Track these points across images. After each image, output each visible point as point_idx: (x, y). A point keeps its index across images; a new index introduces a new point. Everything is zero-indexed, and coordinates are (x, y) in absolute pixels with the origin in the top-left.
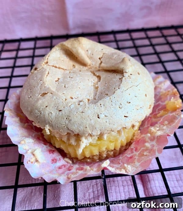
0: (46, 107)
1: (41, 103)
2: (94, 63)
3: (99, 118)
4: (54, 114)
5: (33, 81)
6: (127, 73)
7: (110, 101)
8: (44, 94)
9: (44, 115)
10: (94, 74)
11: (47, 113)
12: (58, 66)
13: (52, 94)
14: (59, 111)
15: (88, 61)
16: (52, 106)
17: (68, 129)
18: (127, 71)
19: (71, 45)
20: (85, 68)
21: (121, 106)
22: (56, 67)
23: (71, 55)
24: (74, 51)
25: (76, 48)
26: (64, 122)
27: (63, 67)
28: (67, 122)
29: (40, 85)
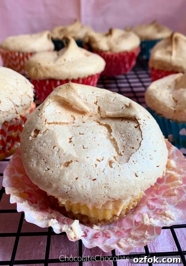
0: (77, 179)
1: (69, 175)
2: (92, 110)
3: (137, 176)
4: (89, 186)
6: (140, 119)
7: (141, 155)
8: (67, 164)
9: (77, 190)
10: (100, 124)
11: (80, 185)
12: (58, 121)
13: (77, 161)
14: (94, 180)
15: (86, 108)
16: (84, 176)
17: (109, 198)
19: (67, 95)
20: (86, 118)
22: (57, 123)
23: (66, 105)
24: (71, 100)
25: (73, 97)
26: (103, 192)
27: (63, 122)
28: (107, 191)
29: (56, 153)
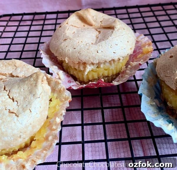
0: (67, 46)
1: (63, 45)
2: (97, 24)
3: (98, 52)
4: (71, 50)
5: (58, 33)
6: (116, 28)
7: (105, 43)
8: (65, 40)
9: (65, 52)
10: (97, 30)
11: (67, 50)
12: (74, 25)
13: (70, 39)
14: (74, 49)
15: (93, 23)
16: (70, 46)
17: (79, 59)
18: (117, 27)
19: (83, 13)
20: (91, 27)
21: (111, 46)
22: (73, 26)
23: (83, 19)
24: (85, 16)
25: (86, 15)
26: (77, 55)
27: (77, 26)
28: (79, 55)
29: (63, 35)
